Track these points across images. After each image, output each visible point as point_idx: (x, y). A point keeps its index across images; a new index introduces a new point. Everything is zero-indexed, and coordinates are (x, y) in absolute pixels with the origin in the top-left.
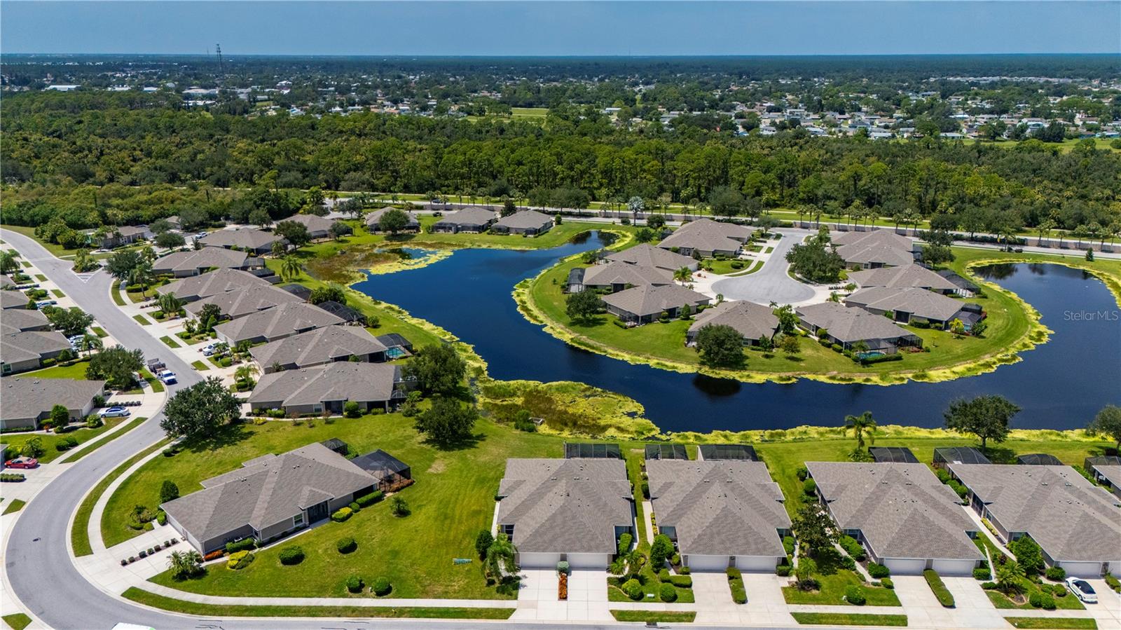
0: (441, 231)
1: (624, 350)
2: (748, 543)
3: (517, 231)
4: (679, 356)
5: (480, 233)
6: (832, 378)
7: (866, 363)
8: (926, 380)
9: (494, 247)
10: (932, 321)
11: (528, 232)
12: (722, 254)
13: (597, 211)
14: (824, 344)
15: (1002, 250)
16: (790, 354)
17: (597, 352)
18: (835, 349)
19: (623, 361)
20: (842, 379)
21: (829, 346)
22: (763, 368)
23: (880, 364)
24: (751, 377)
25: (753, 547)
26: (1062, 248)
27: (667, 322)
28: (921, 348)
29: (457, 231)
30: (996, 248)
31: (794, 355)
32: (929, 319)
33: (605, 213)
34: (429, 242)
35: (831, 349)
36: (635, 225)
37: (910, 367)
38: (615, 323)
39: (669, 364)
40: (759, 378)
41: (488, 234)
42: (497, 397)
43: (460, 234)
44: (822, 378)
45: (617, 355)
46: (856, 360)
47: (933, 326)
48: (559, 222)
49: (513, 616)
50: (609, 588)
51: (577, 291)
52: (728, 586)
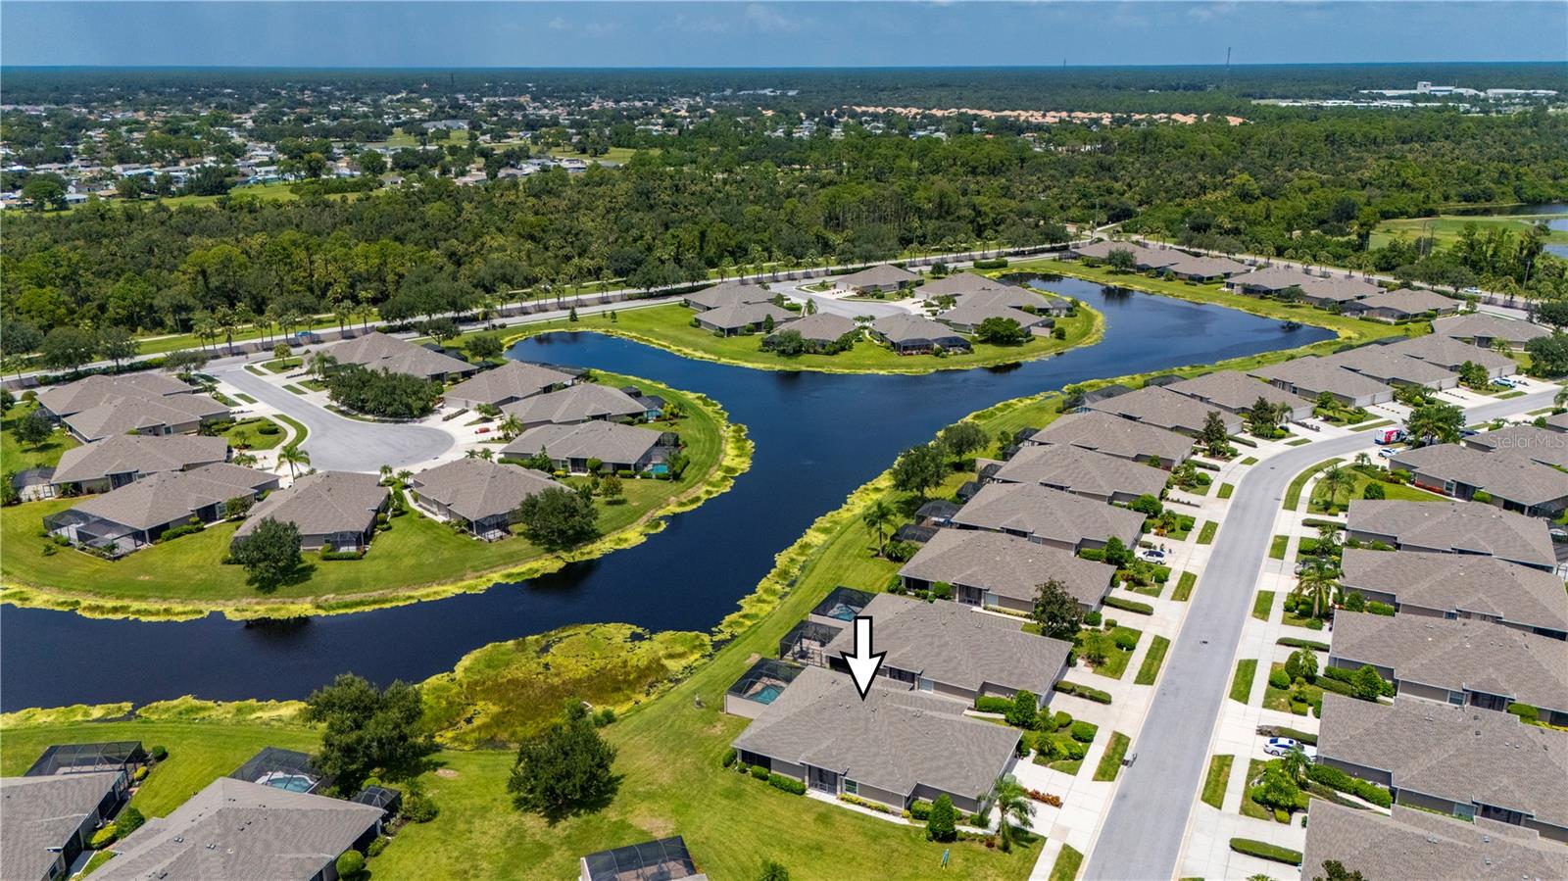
6: (682, 504)
7: (675, 477)
8: (740, 472)
12: (212, 421)
16: (610, 499)
18: (627, 476)
20: (691, 502)
23: (686, 473)
24: (626, 540)
26: (525, 314)
27: (390, 527)
30: (478, 328)
31: (616, 497)
32: (628, 415)
35: (623, 478)
37: (706, 465)
38: (327, 558)
40: (635, 536)
44: (676, 509)
46: (663, 478)
47: (636, 420)
49: (1081, 851)
50: (1052, 767)
51: (133, 547)
52: (1078, 699)
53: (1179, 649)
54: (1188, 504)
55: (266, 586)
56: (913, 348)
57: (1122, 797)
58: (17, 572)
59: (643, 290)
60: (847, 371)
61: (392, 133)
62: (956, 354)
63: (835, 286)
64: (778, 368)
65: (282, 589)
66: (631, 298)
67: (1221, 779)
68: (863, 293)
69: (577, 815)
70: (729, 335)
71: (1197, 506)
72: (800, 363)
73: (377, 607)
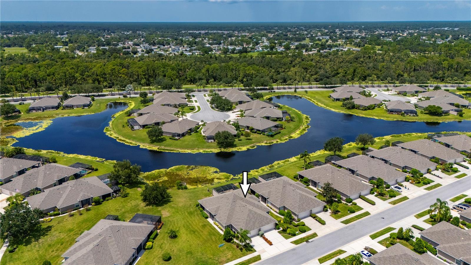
0: (34, 111)
1: (186, 149)
2: (313, 204)
3: (78, 106)
4: (209, 146)
5: (57, 109)
6: (266, 143)
7: (272, 136)
8: (293, 138)
9: (71, 115)
10: (278, 118)
11: (84, 106)
12: (182, 105)
13: (108, 93)
14: (253, 132)
15: (269, 92)
16: (247, 138)
17: (175, 152)
18: (258, 133)
19: (189, 153)
20: (269, 143)
21: (255, 132)
22: (242, 144)
23: (276, 135)
24: (241, 149)
25: (316, 204)
26: (284, 89)
27: (191, 135)
28: (282, 128)
29: (43, 110)
30: (268, 91)
31: (249, 138)
32: (276, 118)
33: (112, 93)
34: (33, 118)
35: (256, 134)
36: (130, 97)
37: (285, 135)
38: (170, 139)
39: (209, 150)
40: (244, 149)
41: (62, 109)
42: (154, 180)
43: (45, 111)
44: (263, 144)
45: (185, 151)
46: (268, 136)
47: (278, 120)
48: (93, 100)
49: (262, 258)
50: (282, 235)
51: (138, 128)
52: (315, 221)
53: (370, 217)
54: (438, 176)
55: (153, 142)
56: (395, 112)
57: (294, 250)
58: (115, 130)
59: (324, 86)
60: (364, 116)
61: (305, 39)
62: (410, 116)
63: (391, 90)
64: (342, 112)
65: (155, 143)
66: (319, 87)
67: (332, 256)
68: (399, 93)
69: (153, 206)
70: (336, 101)
71: (441, 178)
72: (350, 112)
73: (169, 151)
